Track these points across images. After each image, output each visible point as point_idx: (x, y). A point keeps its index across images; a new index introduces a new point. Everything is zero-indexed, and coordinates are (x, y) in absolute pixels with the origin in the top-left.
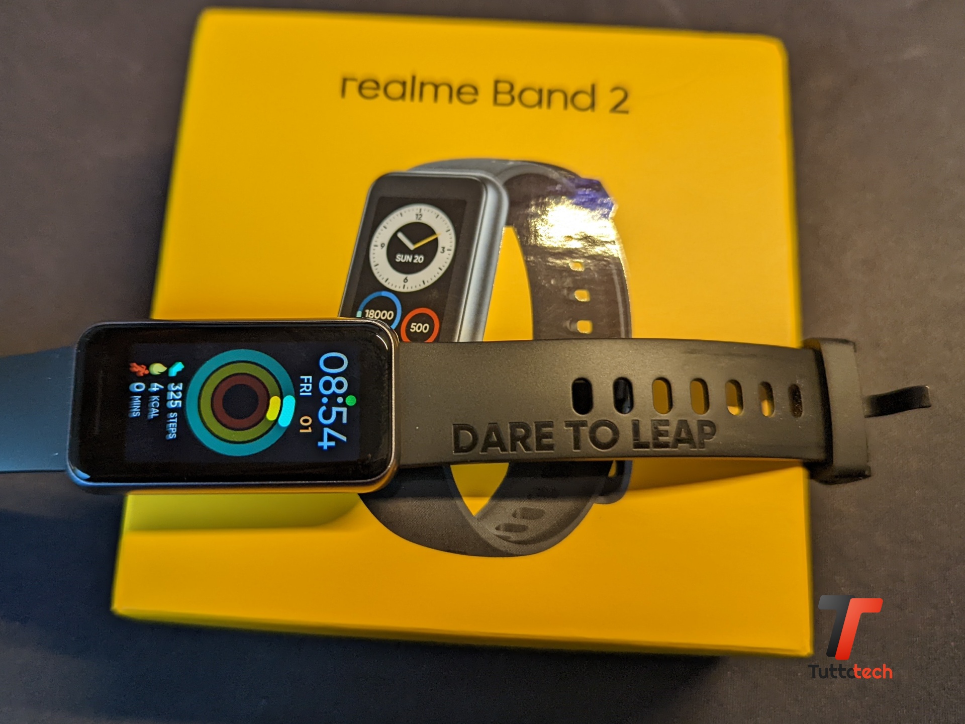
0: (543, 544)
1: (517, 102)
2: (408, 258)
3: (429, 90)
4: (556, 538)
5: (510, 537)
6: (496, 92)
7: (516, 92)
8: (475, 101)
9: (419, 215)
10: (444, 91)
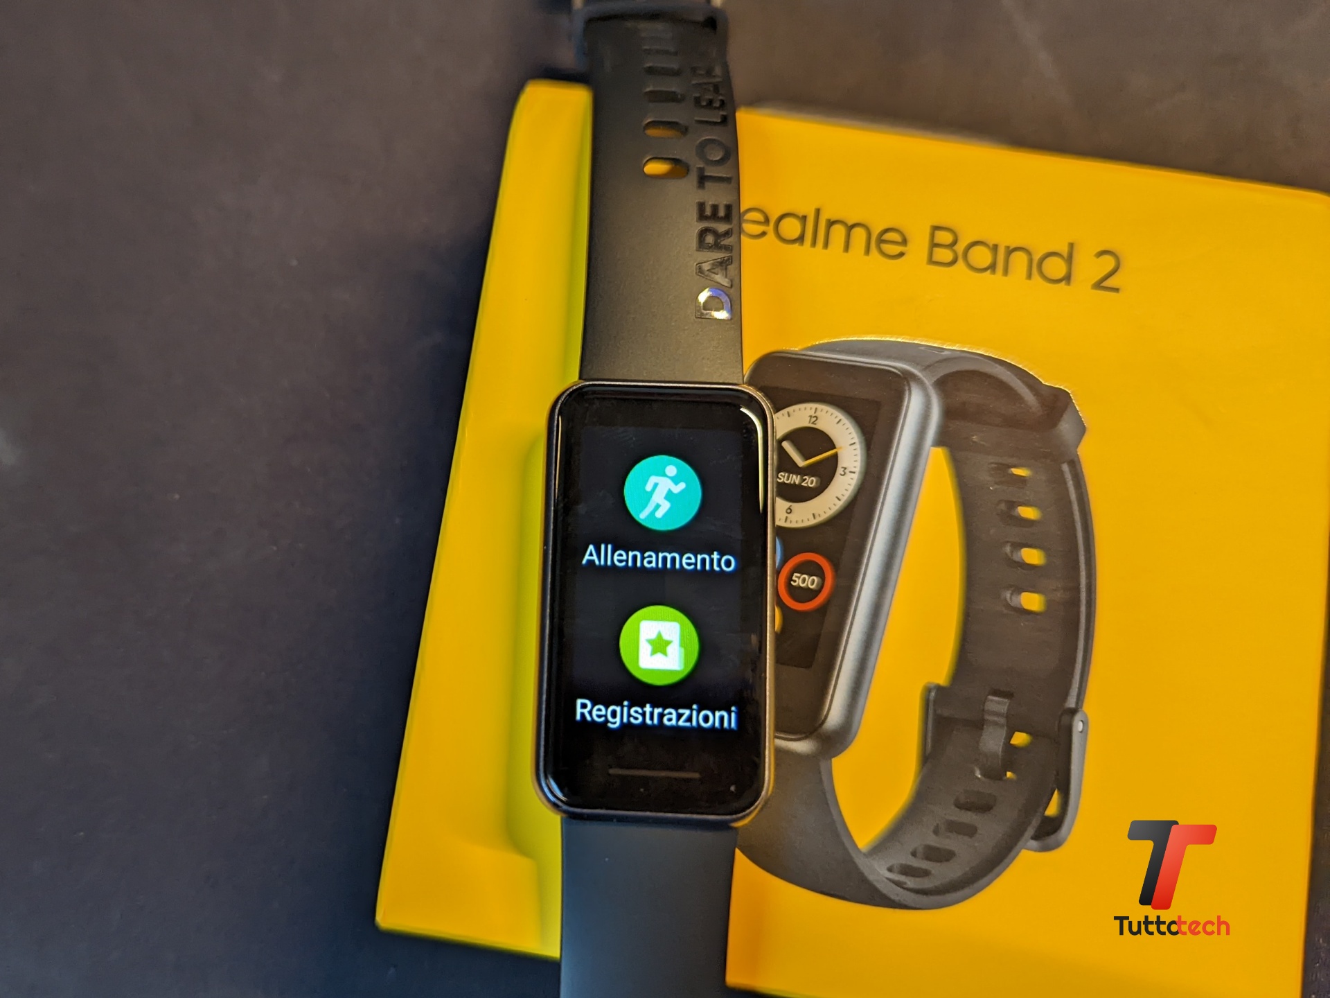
0: (949, 897)
1: (961, 262)
2: (795, 479)
3: (838, 232)
4: (967, 891)
5: (905, 883)
6: (934, 245)
7: (960, 248)
8: (901, 254)
9: (814, 418)
10: (859, 235)
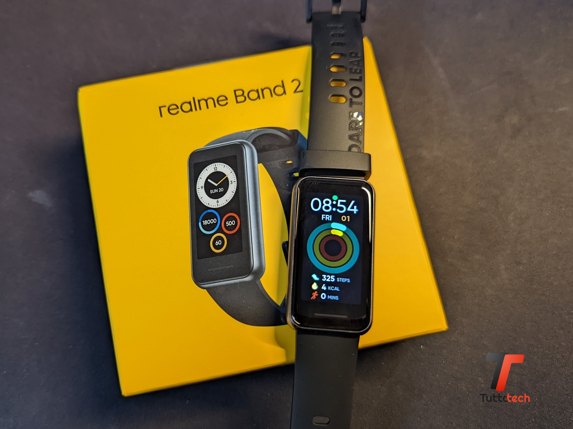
1: (247, 99)
2: (216, 191)
3: (203, 103)
6: (236, 97)
7: (246, 94)
8: (227, 103)
9: (215, 168)
10: (210, 102)
